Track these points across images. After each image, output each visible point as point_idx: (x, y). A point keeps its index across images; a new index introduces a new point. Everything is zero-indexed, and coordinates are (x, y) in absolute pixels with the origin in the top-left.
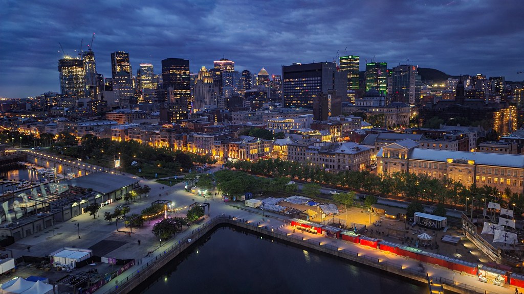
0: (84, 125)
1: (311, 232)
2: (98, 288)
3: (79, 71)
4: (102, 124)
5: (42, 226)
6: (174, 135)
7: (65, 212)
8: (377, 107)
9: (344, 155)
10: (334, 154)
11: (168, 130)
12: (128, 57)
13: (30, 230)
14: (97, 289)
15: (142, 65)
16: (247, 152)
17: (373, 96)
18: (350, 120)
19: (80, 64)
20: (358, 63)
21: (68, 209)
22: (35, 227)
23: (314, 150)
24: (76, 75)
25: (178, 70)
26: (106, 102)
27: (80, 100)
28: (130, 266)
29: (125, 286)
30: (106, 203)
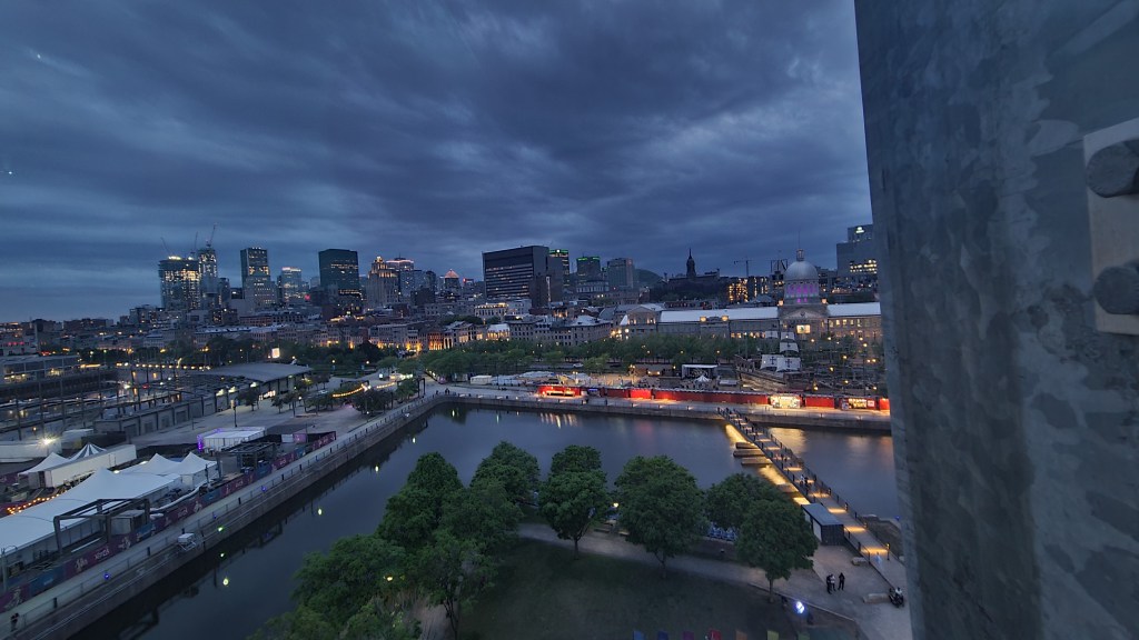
0: (207, 331)
1: (567, 395)
2: (288, 463)
3: (192, 276)
4: (235, 329)
5: (171, 420)
6: (347, 330)
7: (205, 403)
8: (601, 293)
9: (582, 327)
10: (570, 328)
11: (340, 325)
12: (266, 255)
13: (151, 424)
14: (286, 464)
15: (284, 269)
16: (455, 340)
17: (596, 281)
18: (575, 303)
19: (194, 266)
20: (567, 258)
21: (210, 399)
22: (160, 421)
23: (544, 326)
24: (187, 281)
25: (343, 264)
26: (235, 310)
27: (194, 313)
28: (331, 441)
29: (329, 460)
30: (266, 396)
